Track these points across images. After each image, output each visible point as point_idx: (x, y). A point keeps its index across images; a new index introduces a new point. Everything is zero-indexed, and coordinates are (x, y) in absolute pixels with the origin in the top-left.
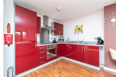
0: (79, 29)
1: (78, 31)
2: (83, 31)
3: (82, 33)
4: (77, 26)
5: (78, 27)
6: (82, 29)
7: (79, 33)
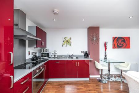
0: (67, 41)
1: (66, 44)
2: (71, 44)
3: (71, 46)
4: (65, 38)
5: (67, 39)
6: (70, 42)
7: (68, 46)
